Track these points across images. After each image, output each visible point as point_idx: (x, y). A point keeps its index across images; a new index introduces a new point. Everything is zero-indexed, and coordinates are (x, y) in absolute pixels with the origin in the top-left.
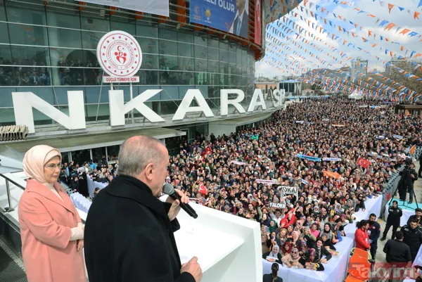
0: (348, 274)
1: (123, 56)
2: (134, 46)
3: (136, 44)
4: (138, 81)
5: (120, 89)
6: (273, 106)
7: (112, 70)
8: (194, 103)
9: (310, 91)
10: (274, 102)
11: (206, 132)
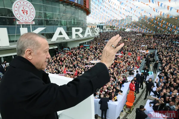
0: (127, 101)
1: (26, 12)
2: (31, 7)
3: (32, 6)
4: (34, 23)
5: (26, 27)
6: (95, 35)
7: (21, 18)
8: (61, 34)
9: (110, 29)
10: (95, 33)
11: (66, 46)
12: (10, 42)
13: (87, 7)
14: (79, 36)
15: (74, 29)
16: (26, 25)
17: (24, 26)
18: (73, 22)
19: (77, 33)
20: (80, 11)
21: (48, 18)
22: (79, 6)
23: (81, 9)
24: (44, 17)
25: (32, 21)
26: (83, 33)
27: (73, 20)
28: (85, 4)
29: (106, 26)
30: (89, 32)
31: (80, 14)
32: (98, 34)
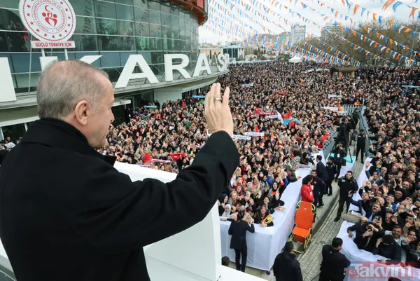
0: (295, 225)
1: (53, 17)
2: (64, 6)
3: (67, 4)
4: (73, 46)
5: (54, 55)
6: (218, 71)
7: (42, 33)
8: (137, 69)
9: (253, 56)
10: (219, 67)
11: (151, 99)
12: (18, 90)
13: (199, 4)
14: (181, 75)
15: (168, 58)
16: (54, 50)
17: (48, 52)
18: (165, 42)
19: (176, 67)
20: (182, 14)
21: (107, 32)
22: (180, 3)
23: (185, 10)
24: (97, 30)
25: (69, 40)
26: (190, 68)
27: (165, 36)
29: (246, 49)
30: (204, 65)
31: (182, 20)
32: (226, 69)
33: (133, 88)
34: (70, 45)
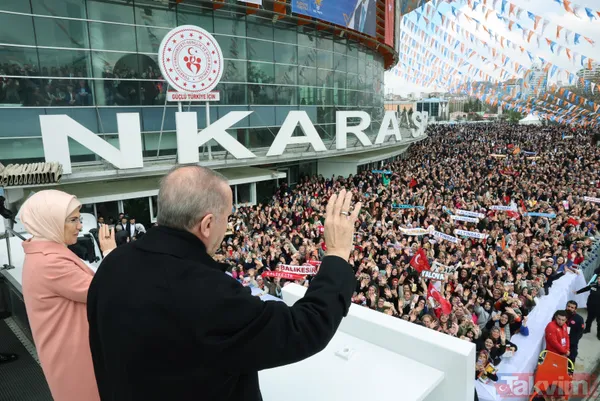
1: (196, 62)
2: (211, 48)
3: (215, 45)
4: (217, 98)
5: (192, 110)
6: (412, 136)
7: (180, 82)
8: (299, 132)
9: (462, 114)
10: (413, 130)
11: (313, 172)
13: (388, 40)
14: (358, 140)
15: (341, 117)
16: (193, 103)
17: (187, 106)
18: (336, 93)
19: (352, 129)
20: (362, 54)
21: (260, 80)
22: (361, 40)
23: (368, 49)
24: (248, 77)
25: (213, 91)
26: (372, 130)
27: (336, 84)
28: (383, 33)
29: (451, 104)
30: (391, 126)
31: (361, 63)
32: (422, 133)
33: (291, 157)
34: (214, 97)
